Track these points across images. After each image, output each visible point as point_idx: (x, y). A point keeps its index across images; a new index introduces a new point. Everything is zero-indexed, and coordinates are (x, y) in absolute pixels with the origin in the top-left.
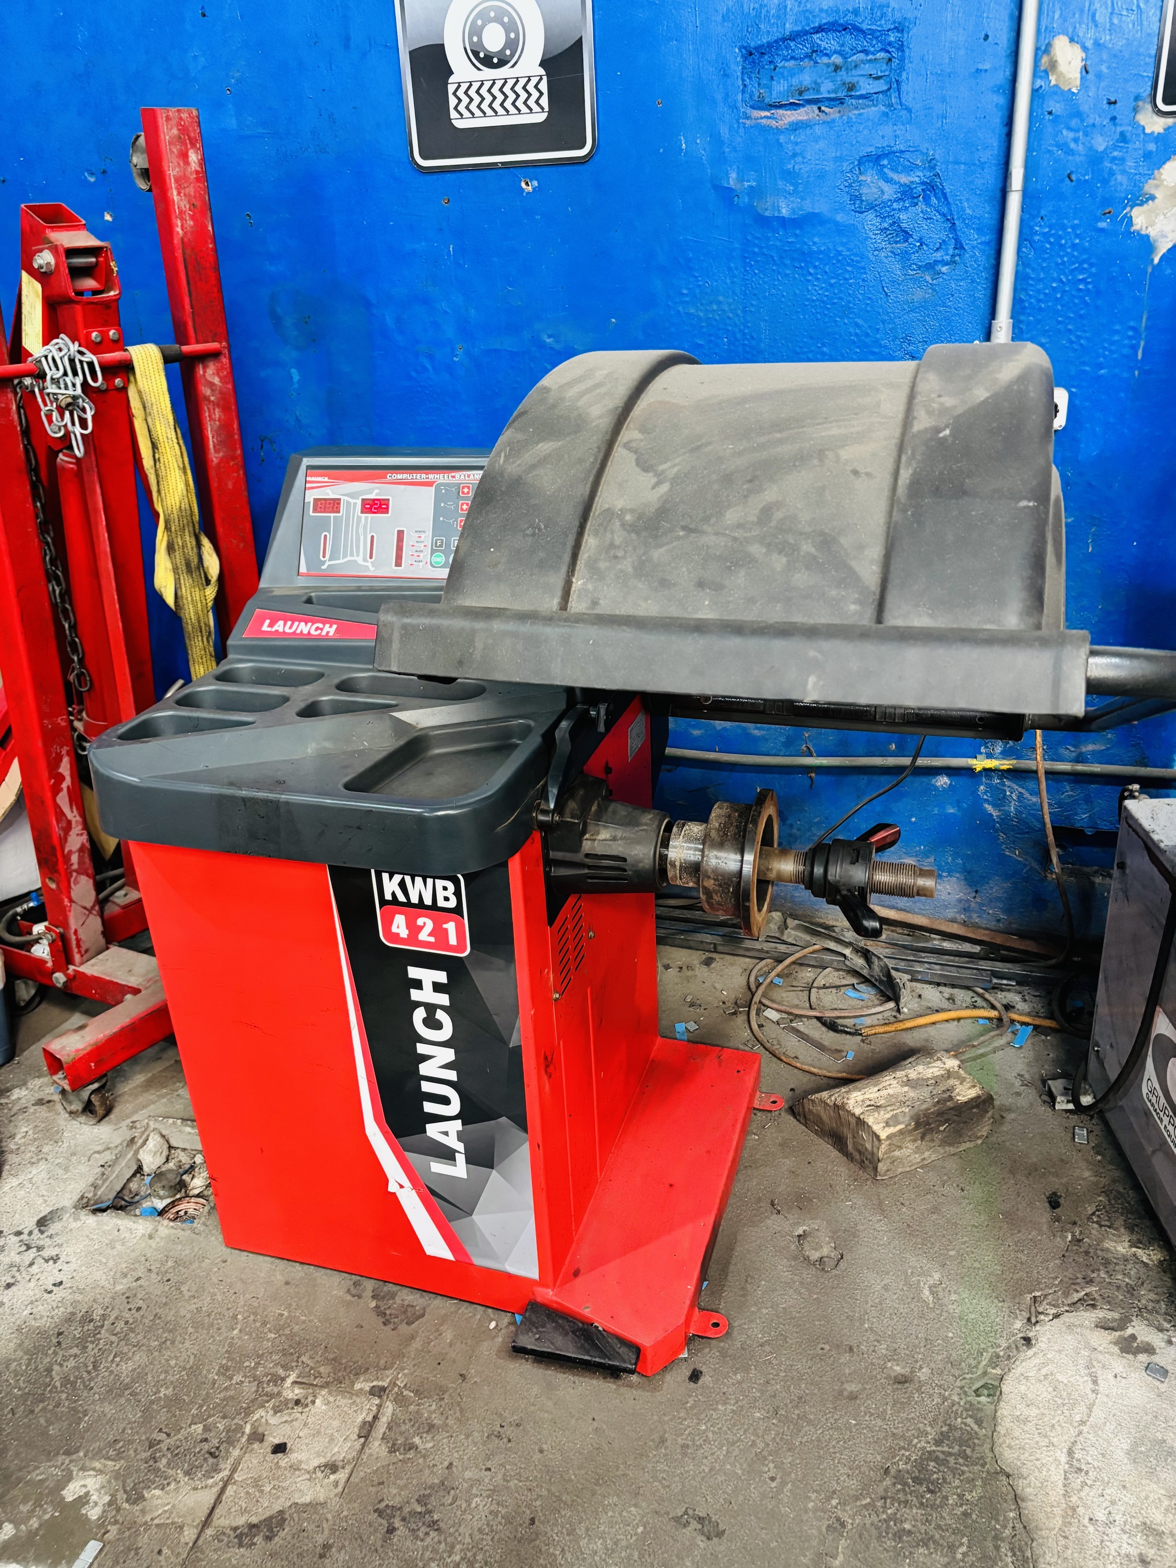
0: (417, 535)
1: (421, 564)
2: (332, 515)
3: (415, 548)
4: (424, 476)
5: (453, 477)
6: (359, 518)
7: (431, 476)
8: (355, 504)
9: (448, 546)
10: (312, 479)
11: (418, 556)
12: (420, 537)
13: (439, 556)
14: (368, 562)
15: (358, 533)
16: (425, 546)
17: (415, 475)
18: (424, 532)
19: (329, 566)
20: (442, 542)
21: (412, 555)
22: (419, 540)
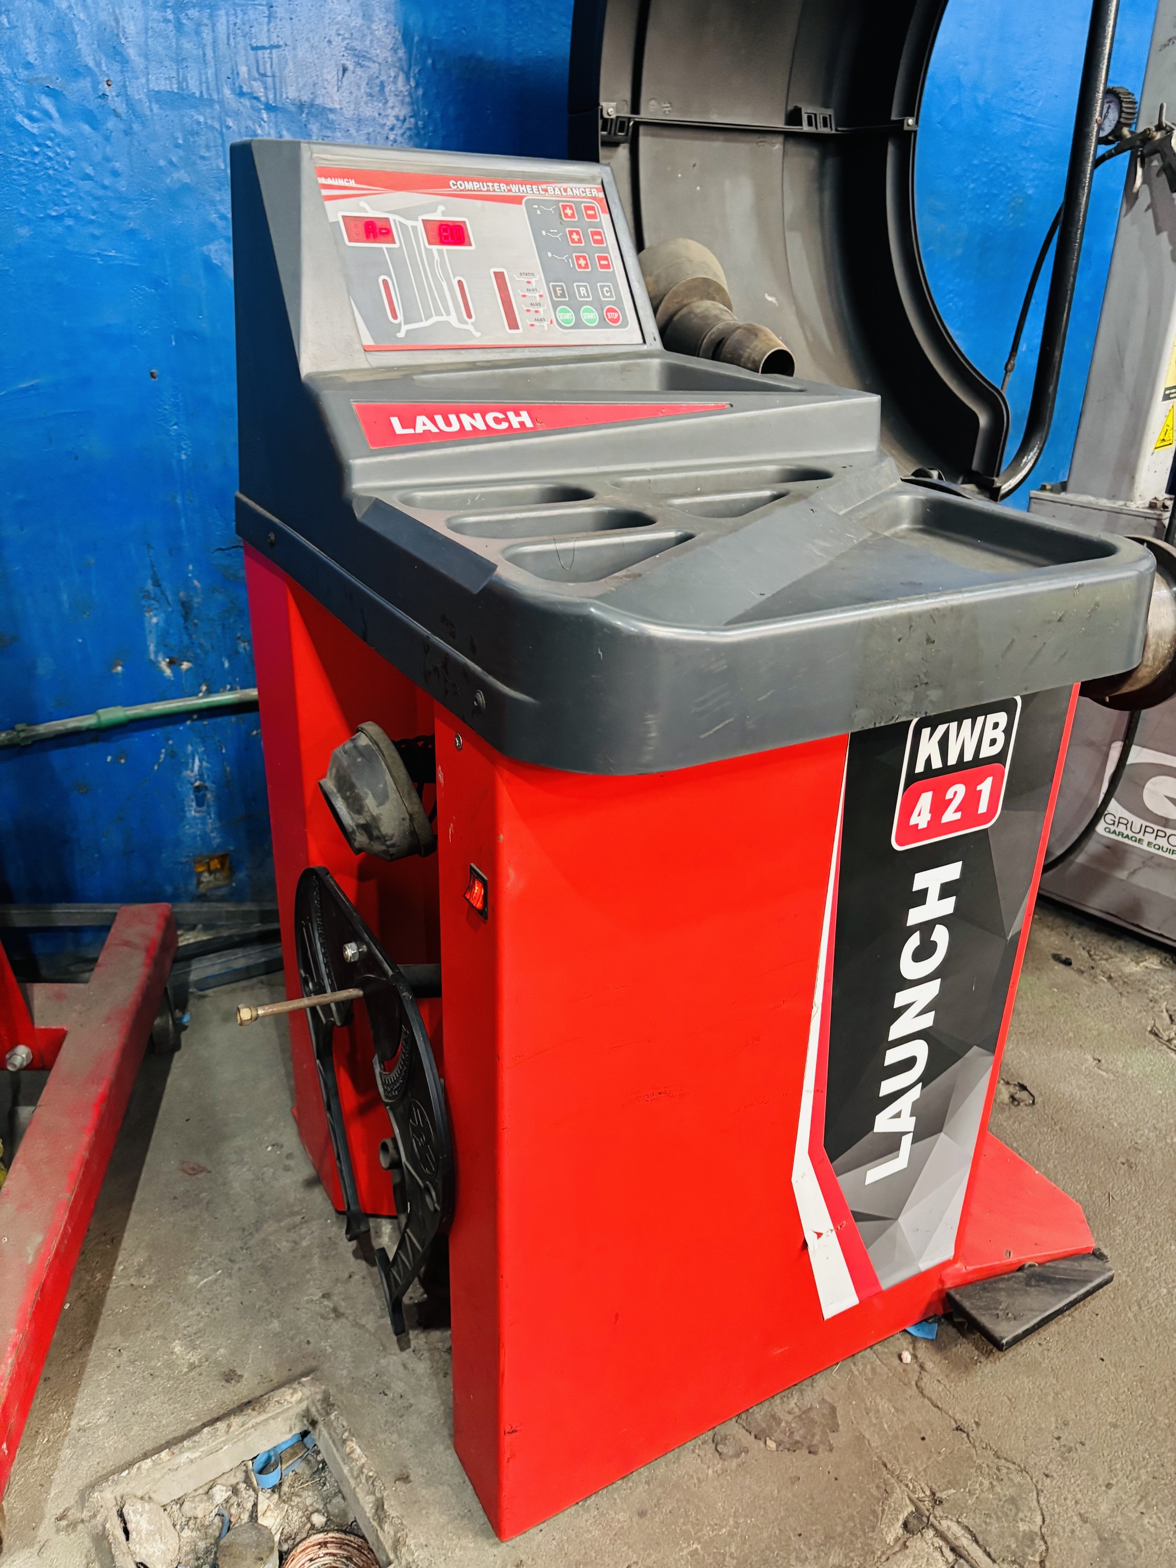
0: (524, 279)
1: (545, 324)
2: (384, 246)
3: (528, 300)
4: (503, 187)
5: (545, 191)
6: (429, 252)
7: (514, 188)
8: (414, 228)
9: (572, 295)
10: (330, 181)
11: (537, 312)
12: (529, 282)
13: (566, 312)
14: (467, 323)
15: (434, 275)
16: (541, 296)
17: (490, 184)
18: (533, 274)
19: (408, 331)
20: (563, 290)
21: (528, 311)
22: (529, 287)
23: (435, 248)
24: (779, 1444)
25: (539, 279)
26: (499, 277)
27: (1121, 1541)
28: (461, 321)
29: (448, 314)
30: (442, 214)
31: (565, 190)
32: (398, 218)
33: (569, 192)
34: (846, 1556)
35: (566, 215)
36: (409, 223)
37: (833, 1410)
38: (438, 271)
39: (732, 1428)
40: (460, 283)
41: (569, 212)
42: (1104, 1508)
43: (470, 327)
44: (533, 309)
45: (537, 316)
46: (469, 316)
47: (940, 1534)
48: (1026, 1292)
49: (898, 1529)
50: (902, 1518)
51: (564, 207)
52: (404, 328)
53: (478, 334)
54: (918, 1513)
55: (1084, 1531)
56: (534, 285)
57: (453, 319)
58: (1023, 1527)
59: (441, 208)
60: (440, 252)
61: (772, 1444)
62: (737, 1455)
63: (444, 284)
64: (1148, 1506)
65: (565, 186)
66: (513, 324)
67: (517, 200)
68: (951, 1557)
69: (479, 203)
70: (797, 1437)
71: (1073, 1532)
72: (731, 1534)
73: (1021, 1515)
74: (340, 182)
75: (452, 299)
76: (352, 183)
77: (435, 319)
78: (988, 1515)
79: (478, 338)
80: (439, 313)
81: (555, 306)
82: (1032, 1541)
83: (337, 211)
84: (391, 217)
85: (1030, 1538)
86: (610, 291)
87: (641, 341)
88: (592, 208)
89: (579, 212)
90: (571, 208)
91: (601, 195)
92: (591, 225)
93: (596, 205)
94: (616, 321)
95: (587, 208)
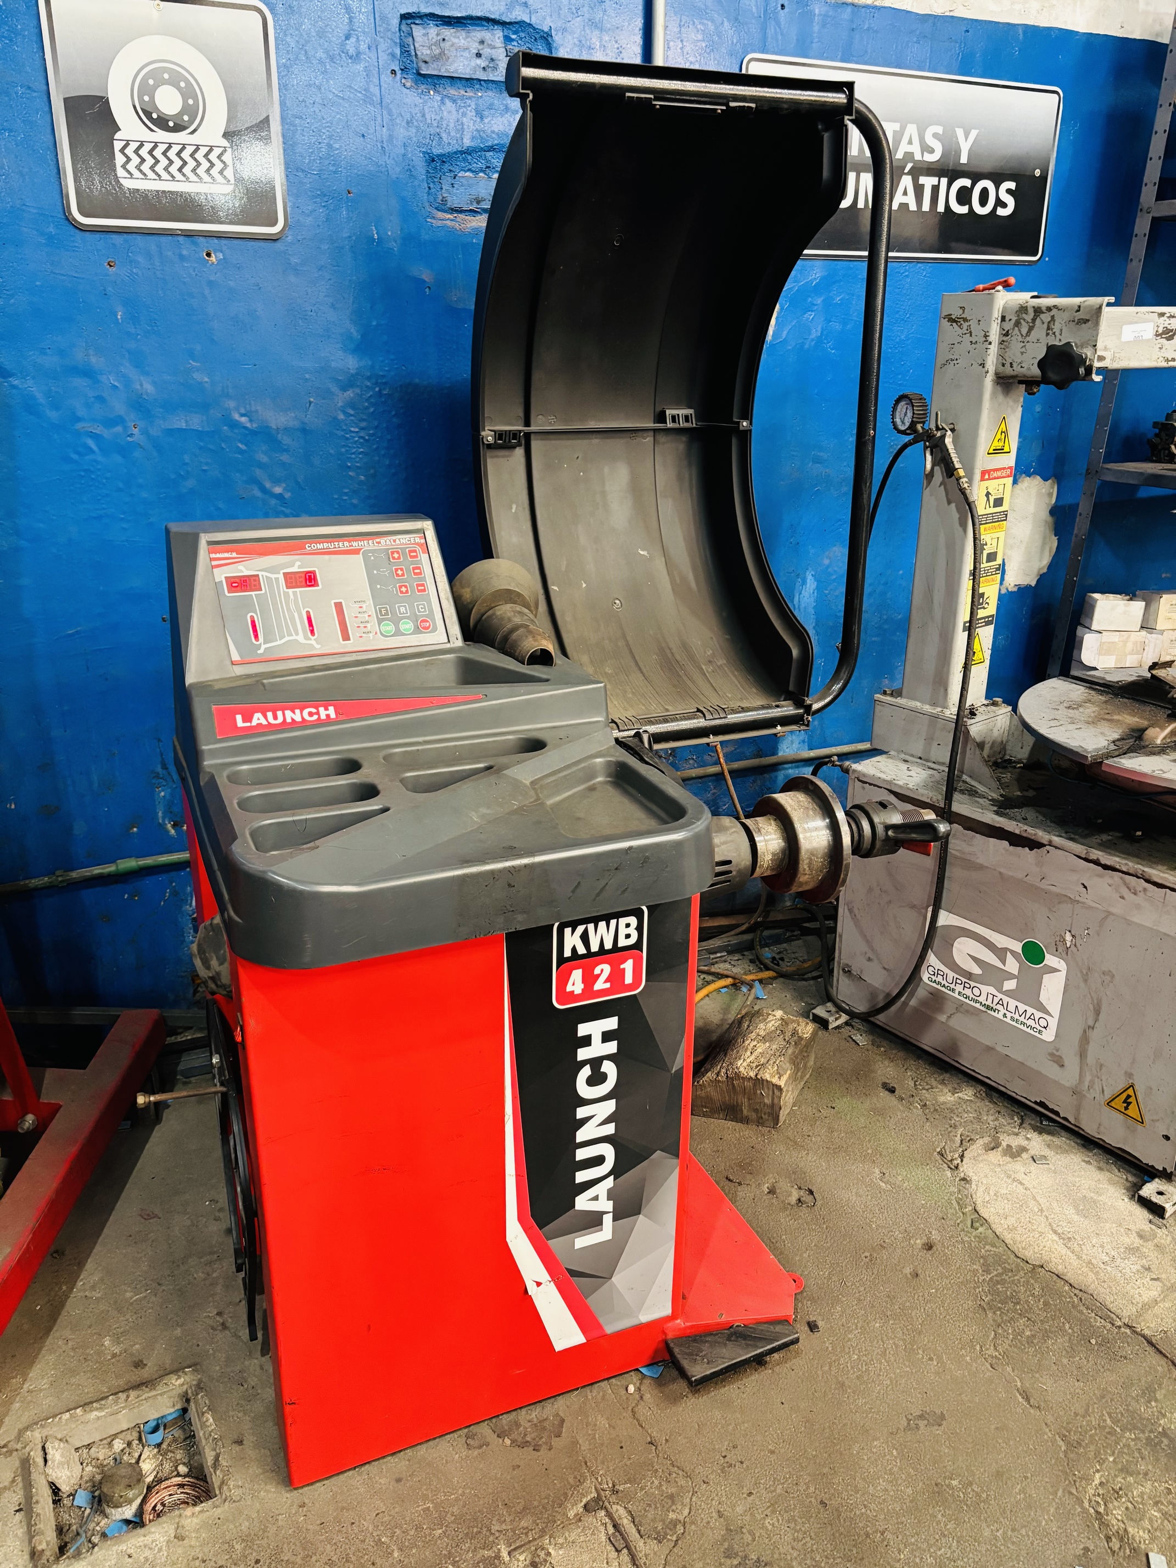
0: (358, 605)
1: (371, 635)
2: (253, 593)
3: (359, 620)
4: (346, 544)
5: (379, 543)
6: (287, 595)
7: (355, 544)
8: (277, 579)
9: (394, 613)
10: (218, 555)
11: (365, 627)
12: (361, 607)
13: (388, 625)
14: (311, 639)
15: (289, 609)
16: (369, 616)
17: (336, 543)
18: (364, 601)
19: (266, 649)
20: (387, 610)
21: (359, 627)
22: (361, 610)
23: (290, 591)
24: (513, 1441)
25: (369, 605)
26: (339, 606)
27: (742, 1533)
28: (306, 638)
29: (297, 634)
30: (299, 567)
31: (394, 541)
32: (265, 574)
33: (398, 542)
34: (534, 1522)
35: (394, 558)
36: (273, 576)
37: (563, 1421)
38: (292, 606)
39: (484, 1430)
40: (308, 612)
41: (396, 555)
42: (739, 1509)
43: (313, 642)
44: (362, 625)
45: (365, 630)
46: (313, 634)
47: (609, 1515)
48: (725, 1344)
49: (579, 1508)
50: (584, 1501)
51: (393, 553)
52: (263, 647)
53: (318, 646)
54: (598, 1499)
55: (716, 1523)
56: (364, 609)
57: (301, 638)
58: (672, 1516)
59: (298, 563)
60: (295, 593)
61: (508, 1442)
62: (480, 1447)
63: (296, 615)
64: (773, 1512)
65: (394, 538)
66: (346, 637)
67: (356, 552)
68: (611, 1530)
69: (326, 557)
70: (528, 1439)
71: (708, 1523)
72: (457, 1500)
73: (674, 1507)
74: (226, 555)
75: (301, 625)
76: (234, 555)
77: (287, 639)
78: (649, 1505)
79: (318, 649)
80: (290, 634)
81: (379, 623)
82: (675, 1526)
83: (221, 575)
84: (260, 574)
85: (675, 1523)
86: (425, 608)
87: (447, 641)
88: (415, 551)
89: (404, 554)
90: (398, 552)
91: (423, 541)
92: (412, 563)
93: (418, 549)
94: (428, 628)
95: (410, 552)
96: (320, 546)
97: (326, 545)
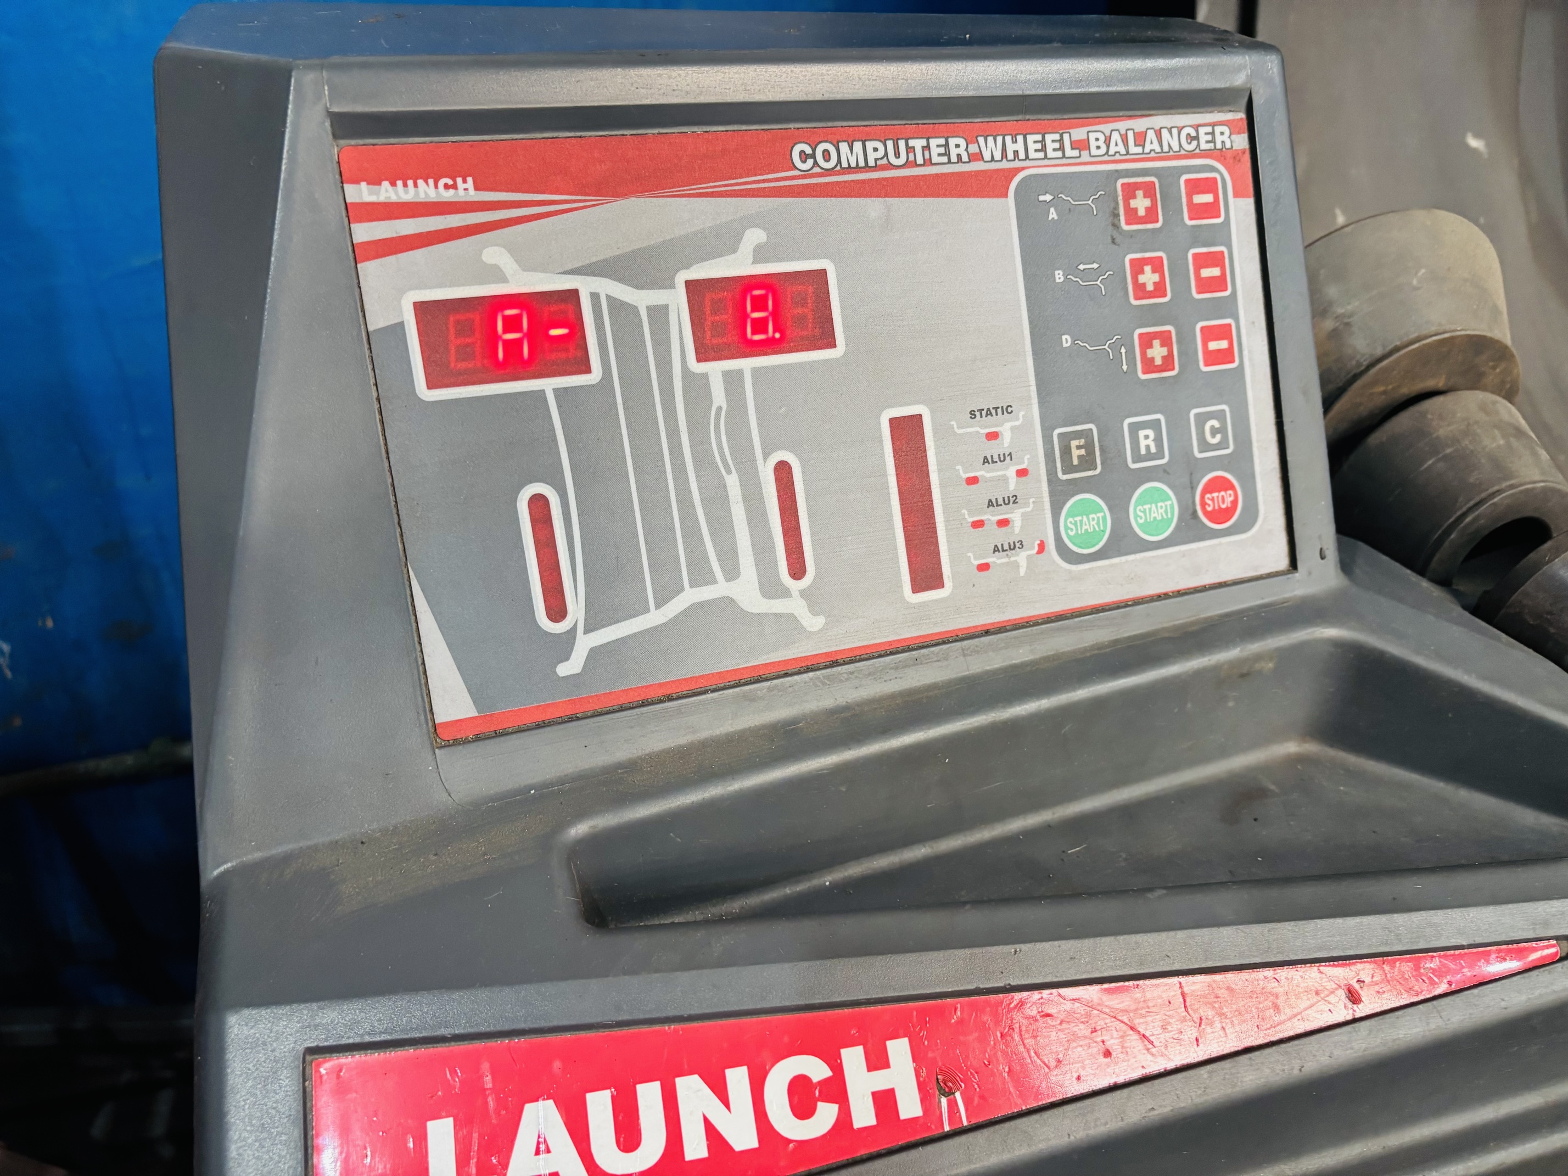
0: (981, 428)
1: (1021, 557)
2: (548, 385)
3: (980, 494)
4: (958, 145)
5: (1081, 145)
6: (699, 388)
7: (990, 147)
8: (659, 314)
10: (387, 193)
11: (1003, 523)
12: (993, 436)
13: (1087, 510)
14: (786, 593)
15: (703, 460)
16: (1022, 473)
17: (918, 144)
18: (1007, 410)
19: (594, 653)
21: (978, 524)
22: (994, 449)
23: (715, 369)
25: (1024, 425)
26: (907, 436)
28: (771, 589)
29: (732, 573)
30: (760, 254)
31: (1140, 139)
32: (606, 288)
33: (1152, 144)
35: (1132, 216)
36: (642, 299)
38: (719, 443)
40: (783, 471)
41: (1141, 204)
43: (796, 606)
44: (992, 517)
45: (1002, 537)
46: (797, 571)
51: (1130, 191)
52: (584, 644)
53: (814, 623)
56: (1006, 443)
57: (745, 590)
59: (754, 236)
60: (734, 381)
63: (733, 482)
66: (926, 576)
67: (993, 184)
69: (874, 207)
74: (426, 191)
75: (752, 526)
76: (466, 190)
77: (690, 596)
79: (815, 633)
80: (702, 577)
81: (1058, 501)
84: (585, 286)
86: (1222, 430)
87: (1283, 562)
88: (1209, 186)
89: (1170, 198)
90: (1149, 190)
91: (1241, 142)
92: (1197, 236)
93: (1222, 173)
95: (1196, 187)
96: (851, 154)
97: (875, 150)
